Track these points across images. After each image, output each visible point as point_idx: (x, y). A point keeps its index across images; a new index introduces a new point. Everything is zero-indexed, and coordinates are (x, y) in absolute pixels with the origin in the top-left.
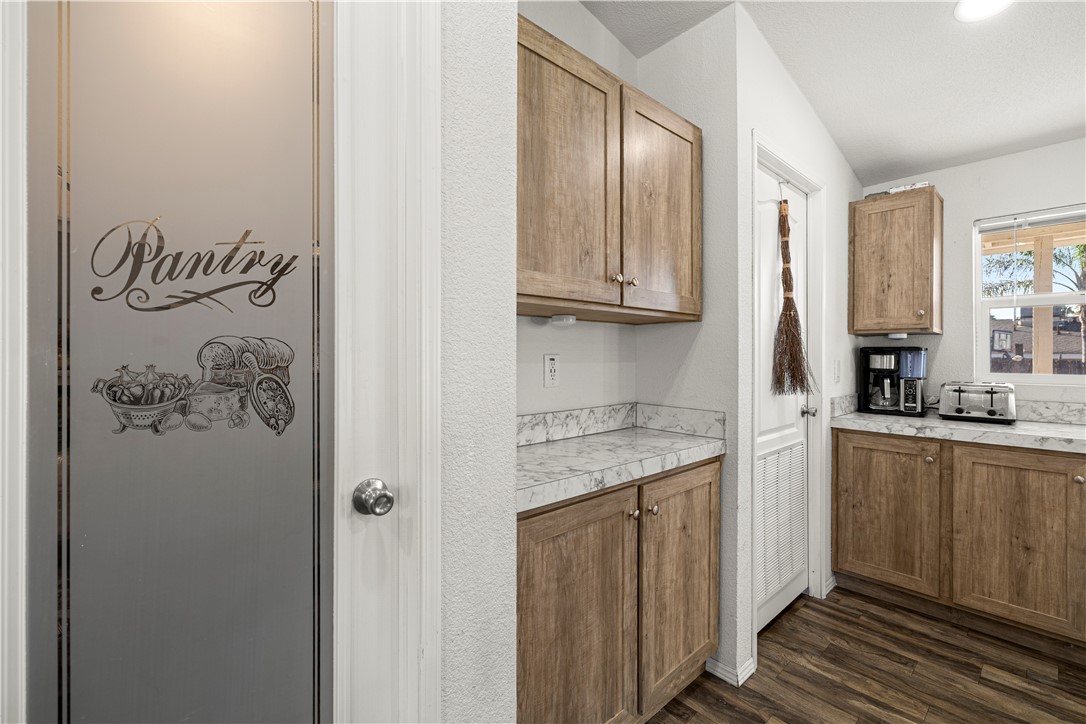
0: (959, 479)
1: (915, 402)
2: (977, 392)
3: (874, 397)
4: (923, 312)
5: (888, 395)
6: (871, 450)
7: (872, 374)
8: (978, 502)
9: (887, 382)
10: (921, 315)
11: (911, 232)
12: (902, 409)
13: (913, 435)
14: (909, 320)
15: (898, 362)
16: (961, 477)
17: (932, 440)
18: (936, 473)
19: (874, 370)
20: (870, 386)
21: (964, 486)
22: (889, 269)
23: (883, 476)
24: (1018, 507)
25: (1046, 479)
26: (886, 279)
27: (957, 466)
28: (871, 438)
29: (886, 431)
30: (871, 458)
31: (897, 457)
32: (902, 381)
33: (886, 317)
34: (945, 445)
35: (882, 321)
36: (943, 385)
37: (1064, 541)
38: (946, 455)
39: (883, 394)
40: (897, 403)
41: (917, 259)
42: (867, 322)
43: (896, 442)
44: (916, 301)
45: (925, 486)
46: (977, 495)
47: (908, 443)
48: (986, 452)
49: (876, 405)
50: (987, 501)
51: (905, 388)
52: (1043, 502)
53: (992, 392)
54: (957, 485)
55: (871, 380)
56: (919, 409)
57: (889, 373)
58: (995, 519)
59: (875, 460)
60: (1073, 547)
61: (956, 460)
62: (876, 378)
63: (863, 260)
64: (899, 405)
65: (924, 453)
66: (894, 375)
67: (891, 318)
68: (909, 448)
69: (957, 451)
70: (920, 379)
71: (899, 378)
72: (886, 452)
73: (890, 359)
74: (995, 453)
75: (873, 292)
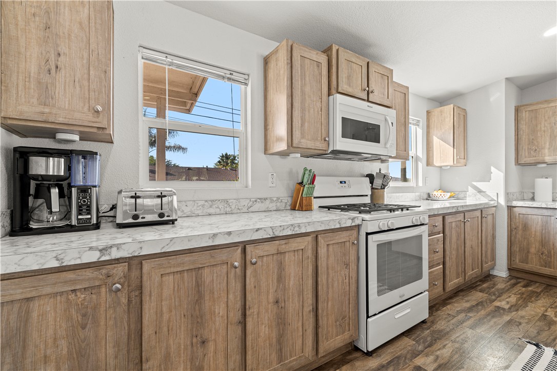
0: (148, 298)
1: (89, 213)
2: (150, 197)
3: (36, 212)
4: (99, 108)
5: (55, 207)
6: (28, 299)
7: (33, 184)
8: (166, 316)
9: (55, 192)
10: (98, 112)
11: (86, 11)
12: (74, 222)
13: (94, 260)
14: (83, 117)
15: (69, 168)
16: (150, 296)
17: (118, 261)
18: (124, 300)
19: (36, 177)
20: (31, 199)
21: (153, 304)
22: (57, 45)
23: (51, 332)
24: (197, 306)
25: (215, 271)
26: (53, 57)
27: (146, 284)
28: (27, 282)
29: (55, 264)
30: (28, 312)
31: (72, 297)
32: (74, 190)
33: (54, 106)
34: (135, 262)
35: (47, 110)
36: (120, 192)
37: (226, 321)
38: (135, 273)
39: (49, 207)
40: (67, 215)
41: (93, 46)
42: (25, 108)
43: (70, 275)
44: (92, 94)
45: (111, 323)
46: (165, 309)
47: (88, 273)
48: (173, 260)
49: (39, 221)
50: (173, 313)
51: (78, 198)
52: (213, 293)
53: (161, 196)
54: (146, 306)
55: (32, 191)
56: (94, 221)
57: (58, 181)
58: (180, 327)
59: (35, 315)
60: (231, 324)
61: (145, 278)
62: (38, 187)
63: (15, 17)
64: (70, 219)
65: (110, 280)
66: (63, 184)
67: (59, 108)
68: (89, 279)
69: (146, 266)
70: (95, 186)
71: (70, 186)
72: (55, 295)
73: (59, 163)
74: (180, 259)
75: (33, 69)
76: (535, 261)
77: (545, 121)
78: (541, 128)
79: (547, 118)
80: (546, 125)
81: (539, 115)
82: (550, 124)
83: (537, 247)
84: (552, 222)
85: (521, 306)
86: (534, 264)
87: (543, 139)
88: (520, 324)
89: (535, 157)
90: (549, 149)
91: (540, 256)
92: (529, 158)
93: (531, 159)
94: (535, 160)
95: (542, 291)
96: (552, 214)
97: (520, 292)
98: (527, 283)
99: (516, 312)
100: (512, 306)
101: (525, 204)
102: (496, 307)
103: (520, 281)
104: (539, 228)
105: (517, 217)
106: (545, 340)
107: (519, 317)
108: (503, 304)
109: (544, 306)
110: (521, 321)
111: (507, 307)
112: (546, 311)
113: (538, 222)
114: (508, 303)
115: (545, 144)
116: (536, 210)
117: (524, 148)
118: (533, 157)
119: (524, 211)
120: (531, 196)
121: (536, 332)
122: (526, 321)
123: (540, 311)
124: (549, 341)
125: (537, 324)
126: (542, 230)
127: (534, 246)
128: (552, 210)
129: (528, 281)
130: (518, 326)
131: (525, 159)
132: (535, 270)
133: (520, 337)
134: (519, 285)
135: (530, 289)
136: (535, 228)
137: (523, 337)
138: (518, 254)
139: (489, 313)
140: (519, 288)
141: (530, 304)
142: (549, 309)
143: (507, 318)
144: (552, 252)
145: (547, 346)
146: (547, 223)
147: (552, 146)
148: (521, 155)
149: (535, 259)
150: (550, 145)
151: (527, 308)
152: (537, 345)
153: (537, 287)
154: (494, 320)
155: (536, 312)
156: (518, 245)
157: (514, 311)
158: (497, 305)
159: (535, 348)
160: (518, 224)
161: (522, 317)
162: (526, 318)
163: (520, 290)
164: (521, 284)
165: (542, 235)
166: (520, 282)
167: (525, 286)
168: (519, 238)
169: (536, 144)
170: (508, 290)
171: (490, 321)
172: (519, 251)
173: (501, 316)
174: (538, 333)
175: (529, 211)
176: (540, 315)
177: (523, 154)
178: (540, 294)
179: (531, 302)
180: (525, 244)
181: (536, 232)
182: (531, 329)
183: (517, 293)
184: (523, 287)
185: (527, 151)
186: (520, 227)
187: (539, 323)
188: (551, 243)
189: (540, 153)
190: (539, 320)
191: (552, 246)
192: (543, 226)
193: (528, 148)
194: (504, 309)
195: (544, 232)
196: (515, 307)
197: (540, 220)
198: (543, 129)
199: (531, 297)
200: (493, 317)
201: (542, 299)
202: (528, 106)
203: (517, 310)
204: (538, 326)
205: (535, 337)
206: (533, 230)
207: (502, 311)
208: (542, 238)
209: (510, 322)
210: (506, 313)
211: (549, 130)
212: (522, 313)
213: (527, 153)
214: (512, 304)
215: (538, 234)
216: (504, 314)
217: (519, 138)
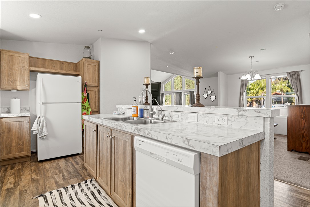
76: (15, 151)
77: (17, 64)
78: (15, 68)
79: (18, 63)
80: (18, 67)
81: (14, 59)
82: (20, 66)
83: (16, 142)
84: (24, 124)
85: (19, 181)
86: (15, 152)
87: (16, 75)
88: (26, 190)
89: (12, 85)
90: (20, 81)
91: (18, 147)
92: (8, 85)
93: (10, 86)
94: (12, 87)
95: (22, 167)
96: (24, 120)
97: (12, 173)
98: (12, 166)
99: (19, 186)
100: (14, 184)
101: (9, 115)
102: (6, 190)
103: (7, 166)
104: (17, 129)
105: (4, 125)
106: (42, 191)
107: (23, 187)
108: (8, 186)
109: (29, 174)
110: (26, 189)
111: (12, 186)
112: (31, 176)
113: (17, 126)
114: (11, 183)
115: (17, 78)
116: (15, 118)
117: (5, 79)
118: (11, 85)
119: (8, 120)
120: (7, 110)
121: (36, 189)
122: (28, 187)
123: (29, 178)
124: (44, 190)
125: (33, 185)
126: (19, 130)
127: (14, 141)
128: (24, 118)
129: (11, 165)
130: (26, 192)
131: (6, 86)
132: (15, 156)
133: (32, 197)
134: (8, 169)
135: (15, 169)
136: (15, 130)
137: (33, 197)
138: (4, 149)
139: (5, 196)
140: (9, 172)
141: (22, 177)
142: (32, 175)
143: (17, 192)
144: (24, 142)
145: (45, 193)
146: (22, 125)
147: (21, 80)
148: (4, 83)
149: (15, 149)
150: (20, 79)
151: (22, 180)
152: (42, 196)
153: (18, 166)
154: (12, 198)
155: (28, 180)
156: (5, 144)
157: (18, 186)
158: (6, 188)
159: (42, 197)
160: (4, 130)
161: (24, 186)
162: (26, 185)
163: (11, 172)
164: (9, 168)
165: (19, 133)
166: (7, 168)
167: (12, 168)
168: (5, 139)
169: (12, 77)
170: (4, 176)
171: (10, 201)
172: (5, 147)
173: (13, 193)
174: (37, 189)
175: (11, 120)
176: (31, 180)
177: (4, 82)
178: (22, 169)
179: (22, 176)
180: (9, 141)
181: (15, 132)
182: (33, 190)
183: (11, 175)
184: (12, 170)
185: (7, 81)
186: (6, 131)
187: (34, 184)
188: (24, 137)
189: (15, 83)
190: (32, 182)
191: (24, 139)
192: (19, 128)
193: (7, 79)
194: (11, 188)
195: (20, 131)
196: (16, 184)
197: (18, 124)
198: (16, 69)
199: (20, 173)
200: (10, 197)
201: (25, 171)
202: (7, 52)
203: (19, 184)
204: (34, 186)
205: (38, 192)
206: (14, 131)
207: (12, 190)
208: (19, 135)
209: (21, 193)
210: (15, 190)
211: (20, 70)
212: (22, 184)
213: (7, 82)
214: (14, 183)
215: (17, 133)
216: (14, 191)
217: (2, 71)
